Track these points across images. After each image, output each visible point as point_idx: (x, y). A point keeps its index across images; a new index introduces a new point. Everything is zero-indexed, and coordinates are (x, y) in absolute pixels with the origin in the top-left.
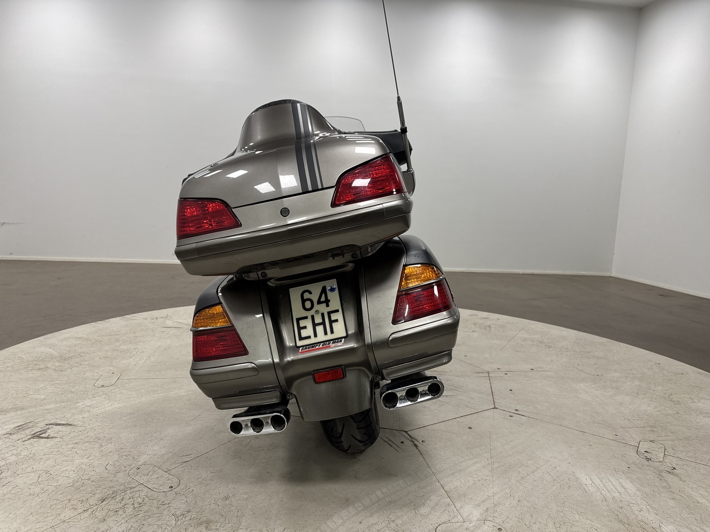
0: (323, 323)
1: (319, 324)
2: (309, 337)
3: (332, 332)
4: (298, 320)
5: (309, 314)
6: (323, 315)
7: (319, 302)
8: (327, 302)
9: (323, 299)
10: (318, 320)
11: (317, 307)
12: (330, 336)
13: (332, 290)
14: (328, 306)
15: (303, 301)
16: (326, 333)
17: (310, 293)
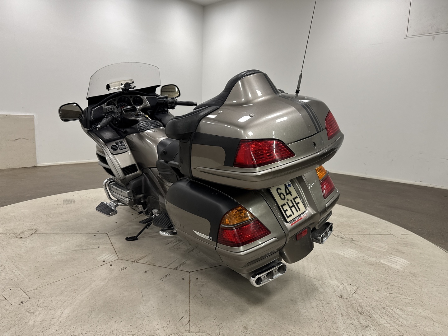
0: (294, 206)
1: (292, 207)
2: (291, 215)
3: (300, 210)
4: (282, 206)
5: (285, 201)
6: (291, 200)
7: (287, 194)
8: (290, 193)
9: (288, 192)
10: (291, 205)
11: (287, 197)
12: (299, 213)
13: (289, 185)
14: (291, 195)
15: (280, 194)
16: (297, 211)
17: (281, 189)
